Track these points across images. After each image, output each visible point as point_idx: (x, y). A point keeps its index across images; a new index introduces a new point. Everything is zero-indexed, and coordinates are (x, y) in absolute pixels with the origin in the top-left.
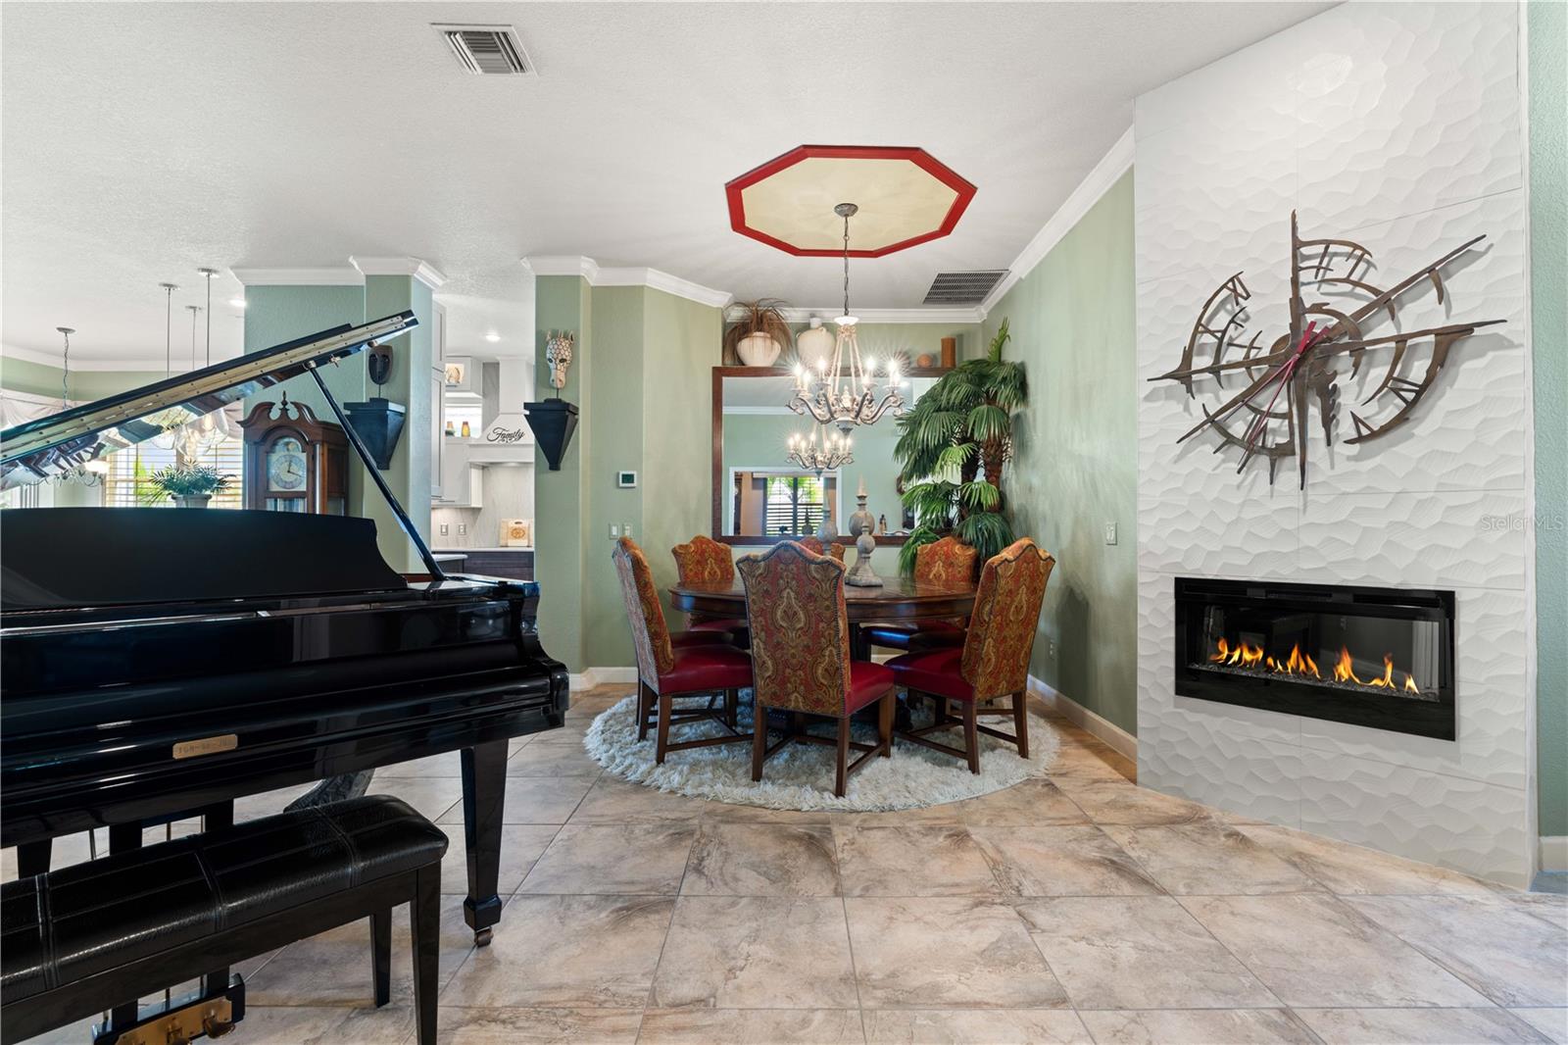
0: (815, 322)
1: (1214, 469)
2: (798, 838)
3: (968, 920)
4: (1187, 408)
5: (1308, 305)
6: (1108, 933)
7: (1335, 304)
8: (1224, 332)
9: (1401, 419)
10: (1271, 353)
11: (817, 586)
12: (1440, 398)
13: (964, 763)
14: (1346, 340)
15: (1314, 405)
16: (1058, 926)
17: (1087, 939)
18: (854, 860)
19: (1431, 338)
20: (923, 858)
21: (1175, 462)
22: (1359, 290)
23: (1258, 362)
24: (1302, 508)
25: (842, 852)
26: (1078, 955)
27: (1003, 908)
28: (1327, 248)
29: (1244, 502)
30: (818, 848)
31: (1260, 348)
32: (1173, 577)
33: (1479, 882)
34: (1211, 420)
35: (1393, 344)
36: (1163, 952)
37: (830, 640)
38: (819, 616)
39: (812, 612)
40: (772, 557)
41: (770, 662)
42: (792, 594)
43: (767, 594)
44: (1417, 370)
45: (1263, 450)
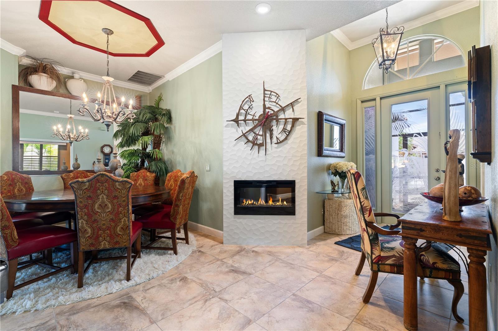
0: (76, 76)
1: (244, 149)
2: (118, 306)
3: (206, 309)
4: (237, 131)
5: (267, 107)
6: (246, 293)
7: (273, 108)
8: (247, 110)
9: (286, 139)
10: (259, 118)
11: (119, 192)
12: (292, 135)
13: (172, 252)
14: (275, 117)
15: (268, 133)
16: (233, 297)
17: (243, 298)
18: (150, 305)
19: (291, 120)
20: (177, 293)
21: (234, 146)
22: (277, 105)
23: (256, 120)
24: (265, 160)
25: (143, 303)
26: (244, 304)
27: (214, 299)
29: (252, 158)
30: (131, 306)
31: (256, 116)
32: (233, 180)
33: (300, 247)
34: (244, 135)
35: (284, 120)
36: (261, 292)
37: (124, 215)
38: (120, 205)
39: (115, 203)
40: (94, 180)
41: (89, 229)
42: (105, 197)
43: (89, 197)
44: (289, 127)
45: (257, 144)
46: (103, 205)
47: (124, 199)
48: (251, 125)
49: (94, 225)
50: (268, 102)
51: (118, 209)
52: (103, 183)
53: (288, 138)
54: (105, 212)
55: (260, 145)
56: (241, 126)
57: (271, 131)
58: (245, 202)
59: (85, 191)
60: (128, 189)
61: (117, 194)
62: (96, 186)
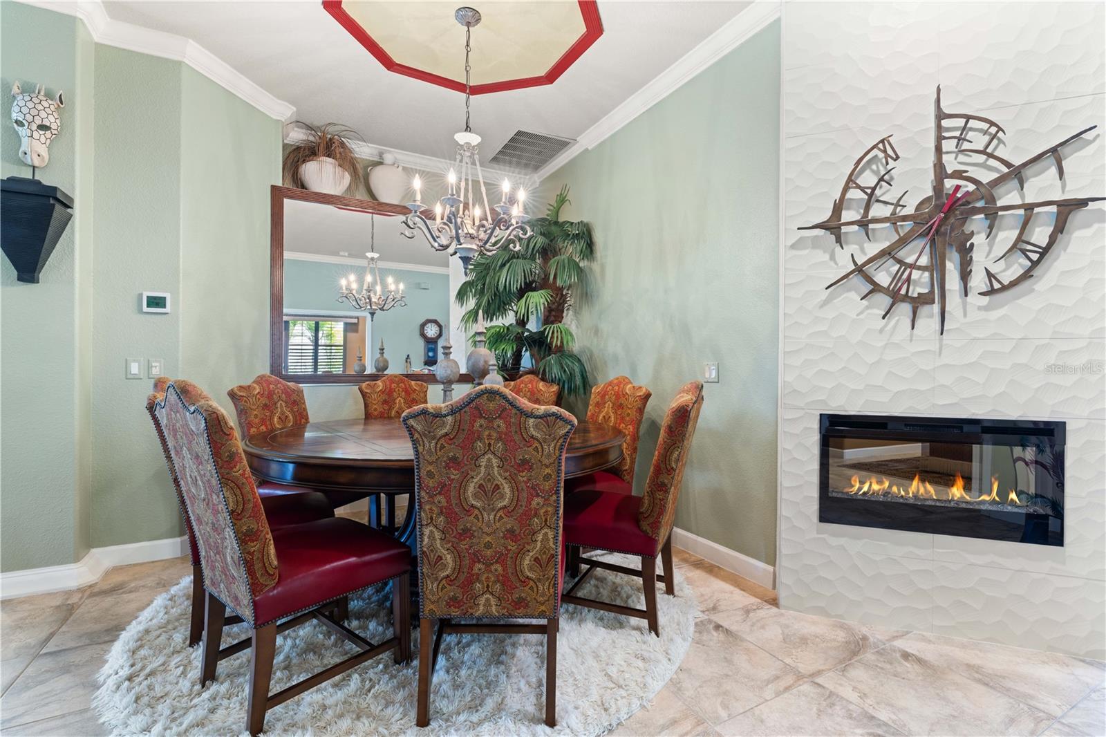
1: (858, 315)
4: (832, 258)
5: (949, 171)
7: (973, 172)
8: (874, 189)
9: (1027, 275)
10: (917, 209)
11: (536, 448)
12: (1056, 260)
14: (980, 204)
15: (952, 260)
19: (1054, 209)
21: (821, 307)
22: (992, 162)
23: (904, 218)
24: (938, 351)
28: (967, 122)
29: (887, 344)
31: (904, 206)
32: (818, 413)
34: (859, 270)
35: (1022, 212)
37: (546, 520)
38: (534, 489)
39: (523, 484)
40: (467, 409)
41: (449, 556)
42: (495, 461)
43: (454, 462)
44: (1040, 235)
45: (906, 298)
46: (489, 487)
47: (548, 471)
48: (884, 238)
49: (463, 545)
50: (954, 155)
51: (529, 502)
52: (491, 420)
53: (1036, 272)
54: (493, 510)
55: (919, 302)
56: (847, 243)
57: (966, 253)
58: (857, 485)
59: (442, 441)
60: (562, 440)
61: (526, 453)
62: (473, 426)
